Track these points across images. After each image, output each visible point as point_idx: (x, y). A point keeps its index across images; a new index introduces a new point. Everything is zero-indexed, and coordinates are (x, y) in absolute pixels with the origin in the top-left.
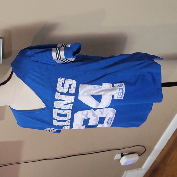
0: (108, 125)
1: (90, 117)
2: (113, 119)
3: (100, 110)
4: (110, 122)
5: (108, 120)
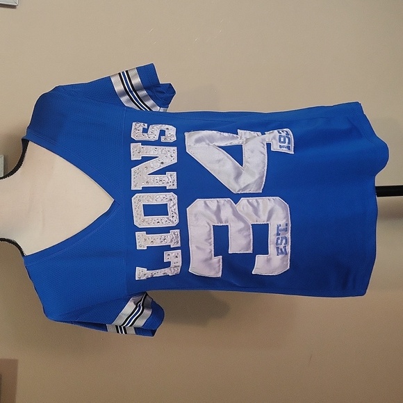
0: (280, 256)
1: (227, 221)
2: (289, 235)
3: (248, 201)
4: (283, 245)
5: (278, 239)
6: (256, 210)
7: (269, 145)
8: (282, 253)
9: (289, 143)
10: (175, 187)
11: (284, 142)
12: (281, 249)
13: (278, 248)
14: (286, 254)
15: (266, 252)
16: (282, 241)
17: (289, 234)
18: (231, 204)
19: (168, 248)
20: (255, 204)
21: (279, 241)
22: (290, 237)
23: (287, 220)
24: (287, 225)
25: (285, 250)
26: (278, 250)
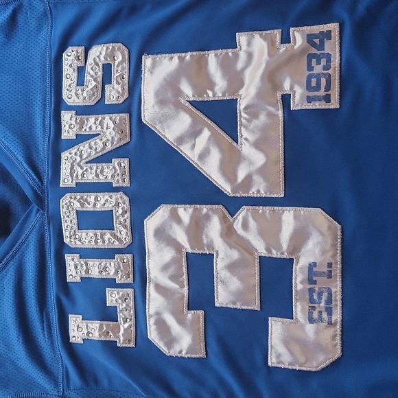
1: (211, 247)
7: (286, 99)
8: (321, 319)
9: (328, 88)
10: (127, 183)
11: (318, 88)
17: (339, 284)
18: (224, 216)
19: (112, 283)
21: (315, 296)
22: (339, 289)
26: (311, 314)
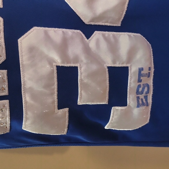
2: (151, 82)
3: (104, 35)
4: (144, 94)
5: (139, 86)
6: (113, 48)
8: (143, 104)
12: (142, 99)
13: (138, 98)
14: (147, 105)
15: (124, 104)
16: (143, 89)
18: (82, 38)
20: (112, 39)
21: (140, 89)
22: (152, 84)
23: (151, 63)
24: (150, 69)
25: (146, 100)
26: (138, 101)
